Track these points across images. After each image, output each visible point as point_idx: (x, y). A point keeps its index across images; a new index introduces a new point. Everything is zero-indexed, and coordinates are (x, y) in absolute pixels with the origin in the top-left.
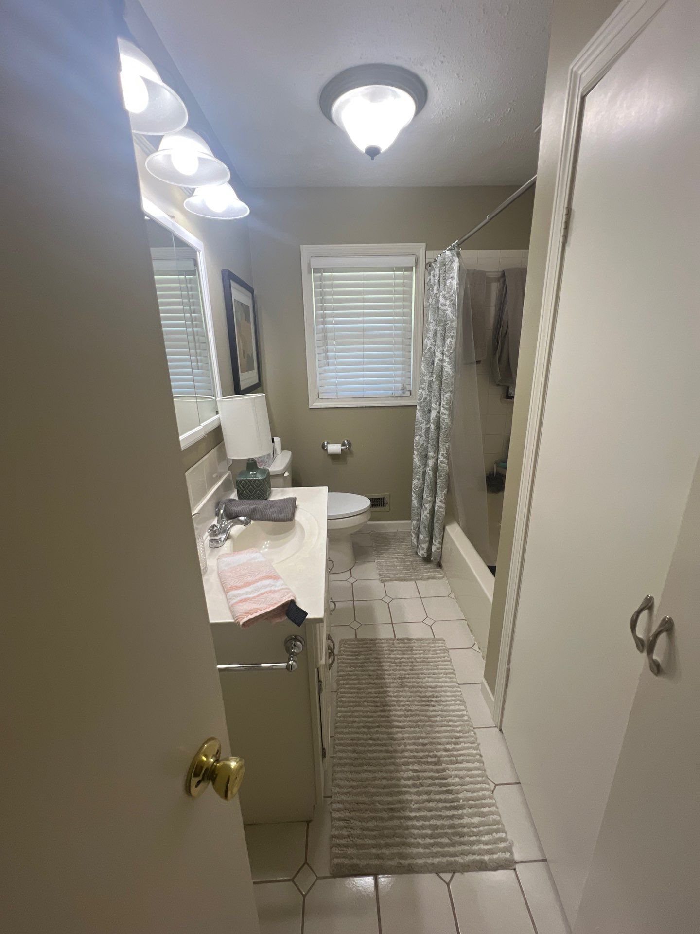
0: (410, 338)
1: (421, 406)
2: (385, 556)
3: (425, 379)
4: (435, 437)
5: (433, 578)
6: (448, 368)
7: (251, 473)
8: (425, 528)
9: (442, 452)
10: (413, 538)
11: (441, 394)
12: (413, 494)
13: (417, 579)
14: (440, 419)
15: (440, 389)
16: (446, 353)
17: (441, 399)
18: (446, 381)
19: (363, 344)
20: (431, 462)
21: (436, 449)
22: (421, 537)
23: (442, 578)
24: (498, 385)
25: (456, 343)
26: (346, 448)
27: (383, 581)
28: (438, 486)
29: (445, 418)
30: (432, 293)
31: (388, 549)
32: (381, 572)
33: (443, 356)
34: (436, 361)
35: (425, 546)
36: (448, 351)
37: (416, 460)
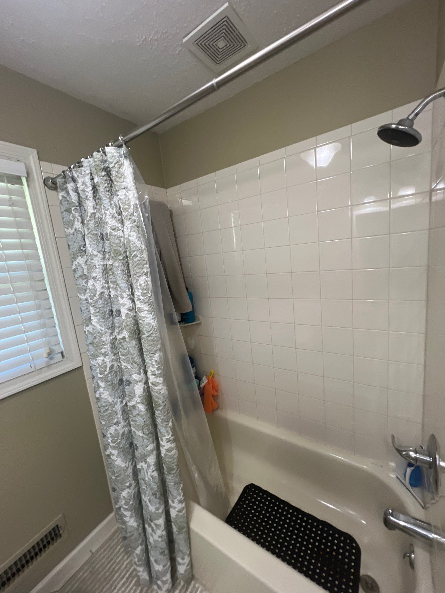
6: (149, 319)
11: (142, 357)
16: (141, 298)
18: (150, 338)
25: (151, 283)
29: (160, 388)
33: (133, 303)
34: (124, 311)
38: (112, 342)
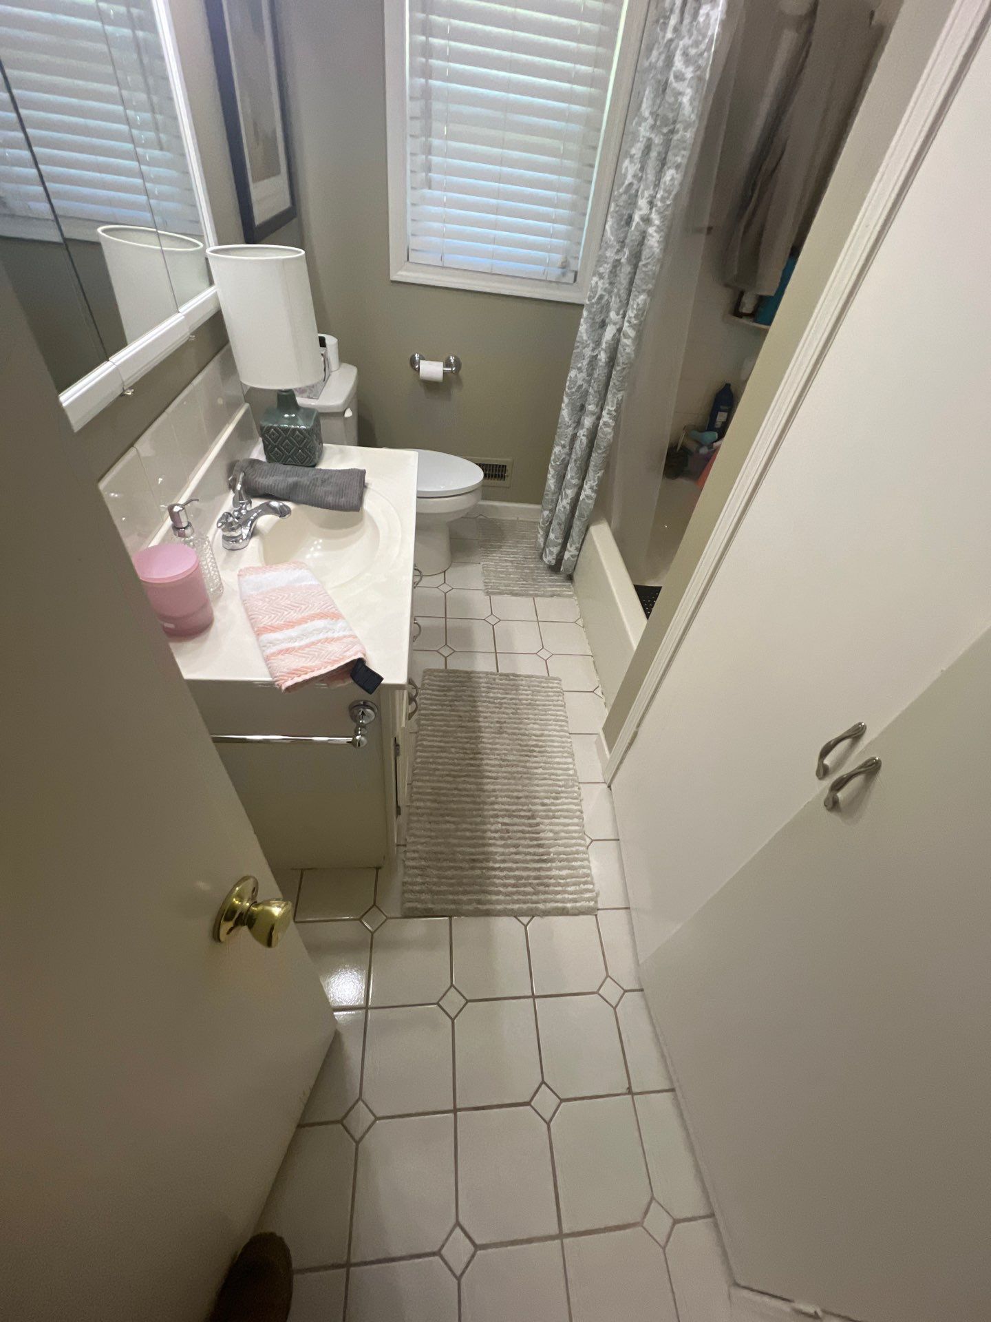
0: (595, 148)
1: (590, 312)
2: (496, 556)
3: (608, 254)
4: (603, 378)
5: (559, 595)
6: (654, 240)
7: (286, 416)
8: (559, 524)
9: (610, 407)
10: (539, 536)
11: (629, 295)
12: (550, 469)
13: (537, 596)
14: (618, 345)
15: (631, 282)
16: (659, 204)
17: (628, 304)
18: (644, 269)
19: (503, 144)
20: (588, 422)
21: (600, 399)
22: (552, 536)
23: (570, 596)
24: (726, 285)
25: (681, 184)
26: (452, 371)
27: (488, 594)
28: (592, 463)
29: (627, 344)
30: (661, 34)
31: (500, 547)
32: (487, 581)
33: (651, 209)
34: (637, 218)
35: (555, 550)
36: (663, 199)
37: (565, 413)
38: (615, 264)
